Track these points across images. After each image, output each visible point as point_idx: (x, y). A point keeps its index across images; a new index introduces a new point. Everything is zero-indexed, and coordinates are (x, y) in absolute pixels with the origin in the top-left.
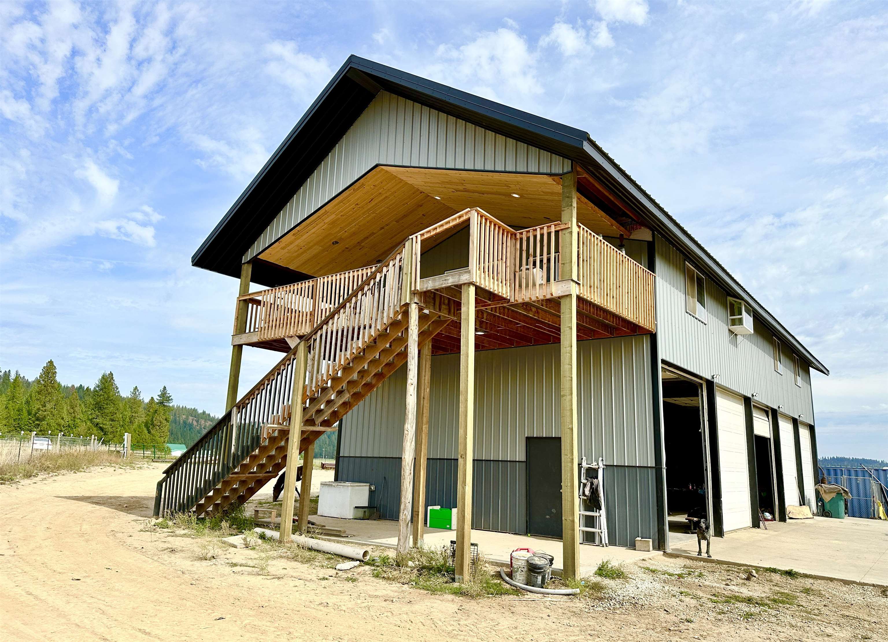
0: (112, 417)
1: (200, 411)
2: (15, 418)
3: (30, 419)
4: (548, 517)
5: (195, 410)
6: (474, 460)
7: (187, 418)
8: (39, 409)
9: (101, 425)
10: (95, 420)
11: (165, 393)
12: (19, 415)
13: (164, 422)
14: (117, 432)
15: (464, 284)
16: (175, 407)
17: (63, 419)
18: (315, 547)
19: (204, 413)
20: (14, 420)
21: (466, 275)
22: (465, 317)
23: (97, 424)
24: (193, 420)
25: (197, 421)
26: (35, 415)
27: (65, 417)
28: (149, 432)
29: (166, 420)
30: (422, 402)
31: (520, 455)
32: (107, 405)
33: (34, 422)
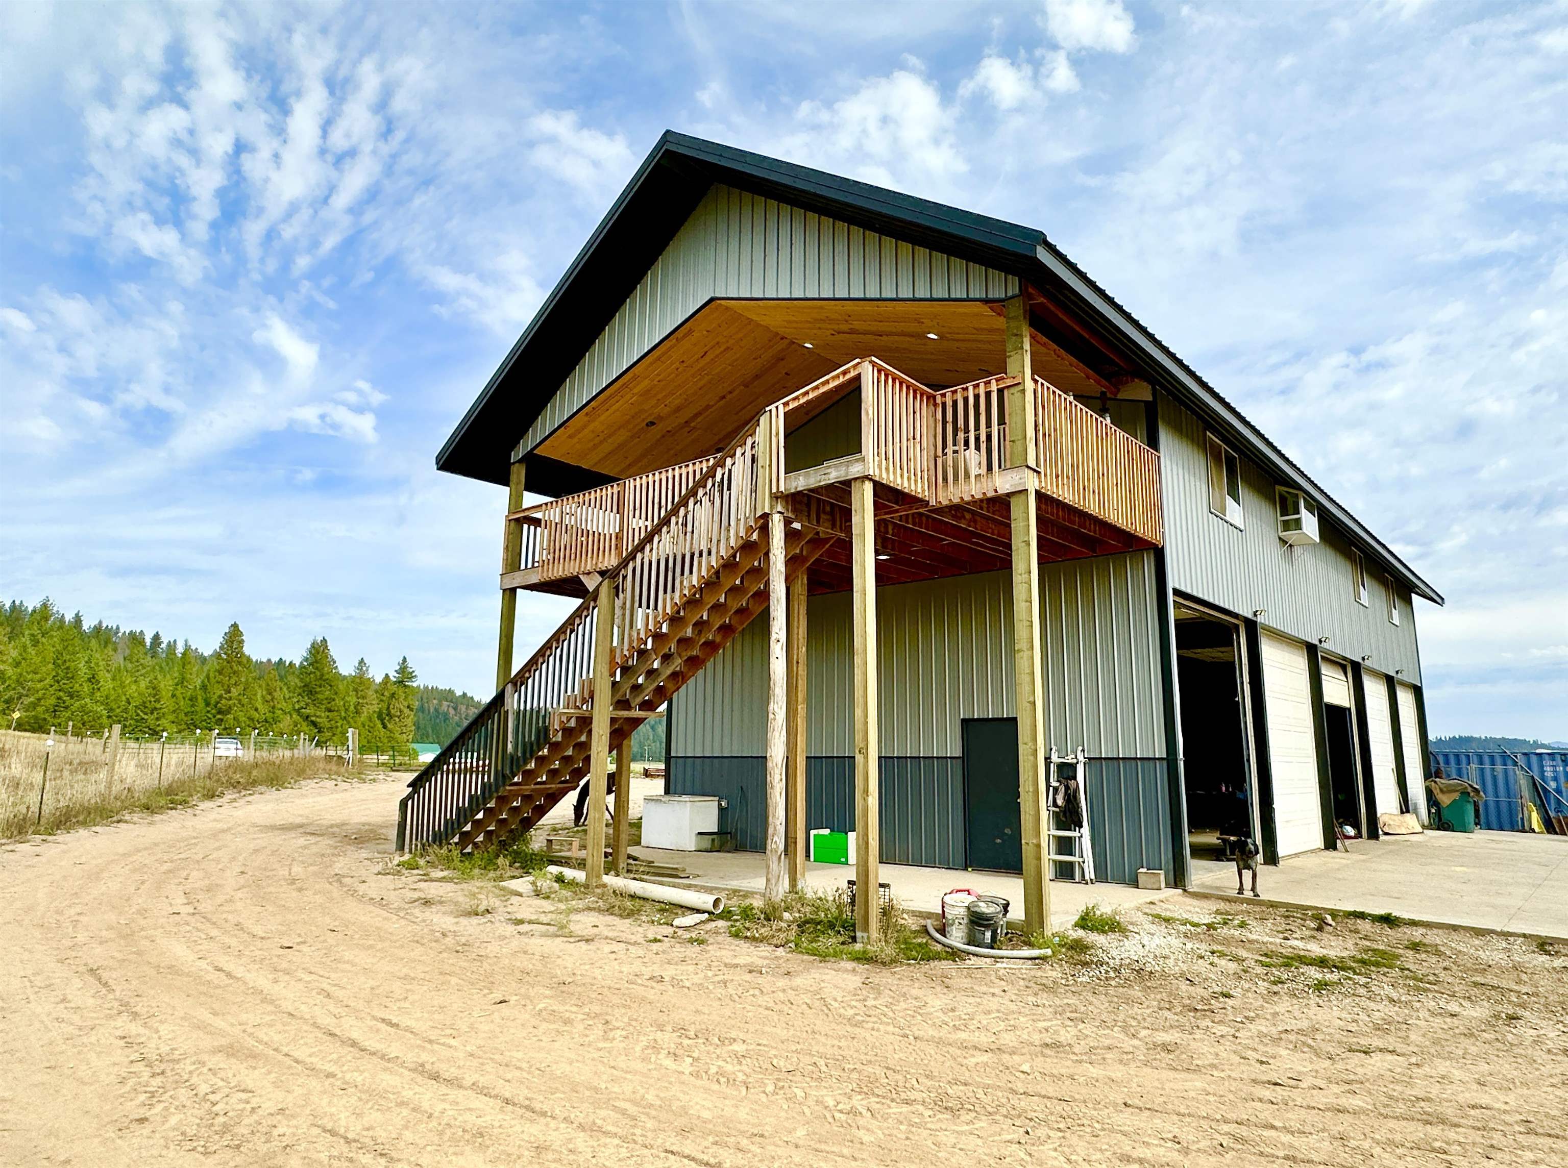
0: (329, 706)
1: (459, 693)
2: (186, 711)
3: (208, 712)
4: (999, 841)
5: (450, 692)
6: (880, 758)
7: (440, 704)
8: (221, 697)
9: (313, 719)
10: (303, 710)
11: (406, 667)
12: (192, 706)
13: (406, 711)
14: (337, 727)
15: (856, 479)
16: (422, 687)
17: (256, 710)
18: (640, 893)
19: (465, 694)
20: (186, 714)
21: (857, 464)
22: (858, 532)
23: (308, 717)
24: (449, 706)
25: (455, 709)
26: (216, 706)
27: (260, 707)
28: (385, 727)
29: (408, 707)
30: (795, 668)
31: (953, 748)
32: (320, 687)
33: (214, 717)
